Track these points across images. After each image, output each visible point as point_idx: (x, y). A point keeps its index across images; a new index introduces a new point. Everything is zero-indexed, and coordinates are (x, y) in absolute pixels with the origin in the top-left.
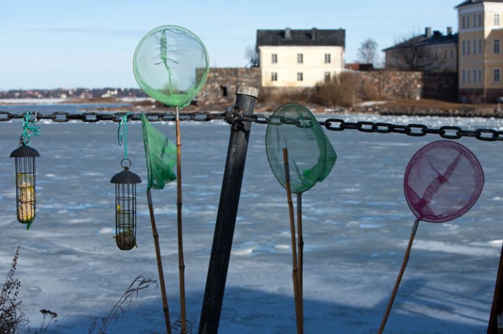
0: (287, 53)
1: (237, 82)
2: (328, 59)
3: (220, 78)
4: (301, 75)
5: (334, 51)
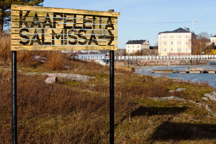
1: (120, 52)
2: (138, 47)
4: (133, 51)
5: (140, 45)
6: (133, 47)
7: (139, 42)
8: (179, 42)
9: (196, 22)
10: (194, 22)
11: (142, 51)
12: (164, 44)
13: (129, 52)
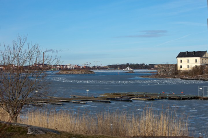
0: (185, 59)
1: (169, 69)
2: (196, 61)
3: (164, 68)
6: (189, 61)
7: (196, 54)
11: (202, 67)
13: (182, 69)
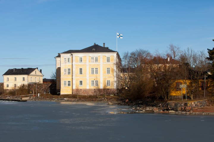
0: (11, 77)
2: (24, 79)
4: (15, 85)
5: (25, 76)
6: (16, 79)
8: (95, 70)
9: (122, 36)
10: (118, 37)
12: (67, 72)
13: (8, 88)
